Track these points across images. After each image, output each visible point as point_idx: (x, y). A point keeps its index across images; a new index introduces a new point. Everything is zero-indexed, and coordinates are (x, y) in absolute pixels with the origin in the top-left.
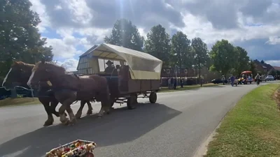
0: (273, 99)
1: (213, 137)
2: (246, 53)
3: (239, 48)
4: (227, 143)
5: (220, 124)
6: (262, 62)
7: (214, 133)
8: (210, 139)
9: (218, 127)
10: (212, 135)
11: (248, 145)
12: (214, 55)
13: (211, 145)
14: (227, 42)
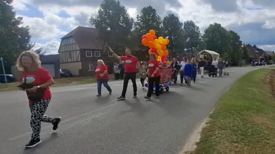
0: (265, 84)
1: (207, 123)
2: (238, 37)
3: (231, 32)
4: (220, 128)
5: (213, 110)
6: (255, 46)
7: (207, 119)
8: (203, 125)
9: (211, 113)
10: (205, 121)
11: (241, 130)
12: (207, 39)
13: (204, 131)
14: (220, 25)
